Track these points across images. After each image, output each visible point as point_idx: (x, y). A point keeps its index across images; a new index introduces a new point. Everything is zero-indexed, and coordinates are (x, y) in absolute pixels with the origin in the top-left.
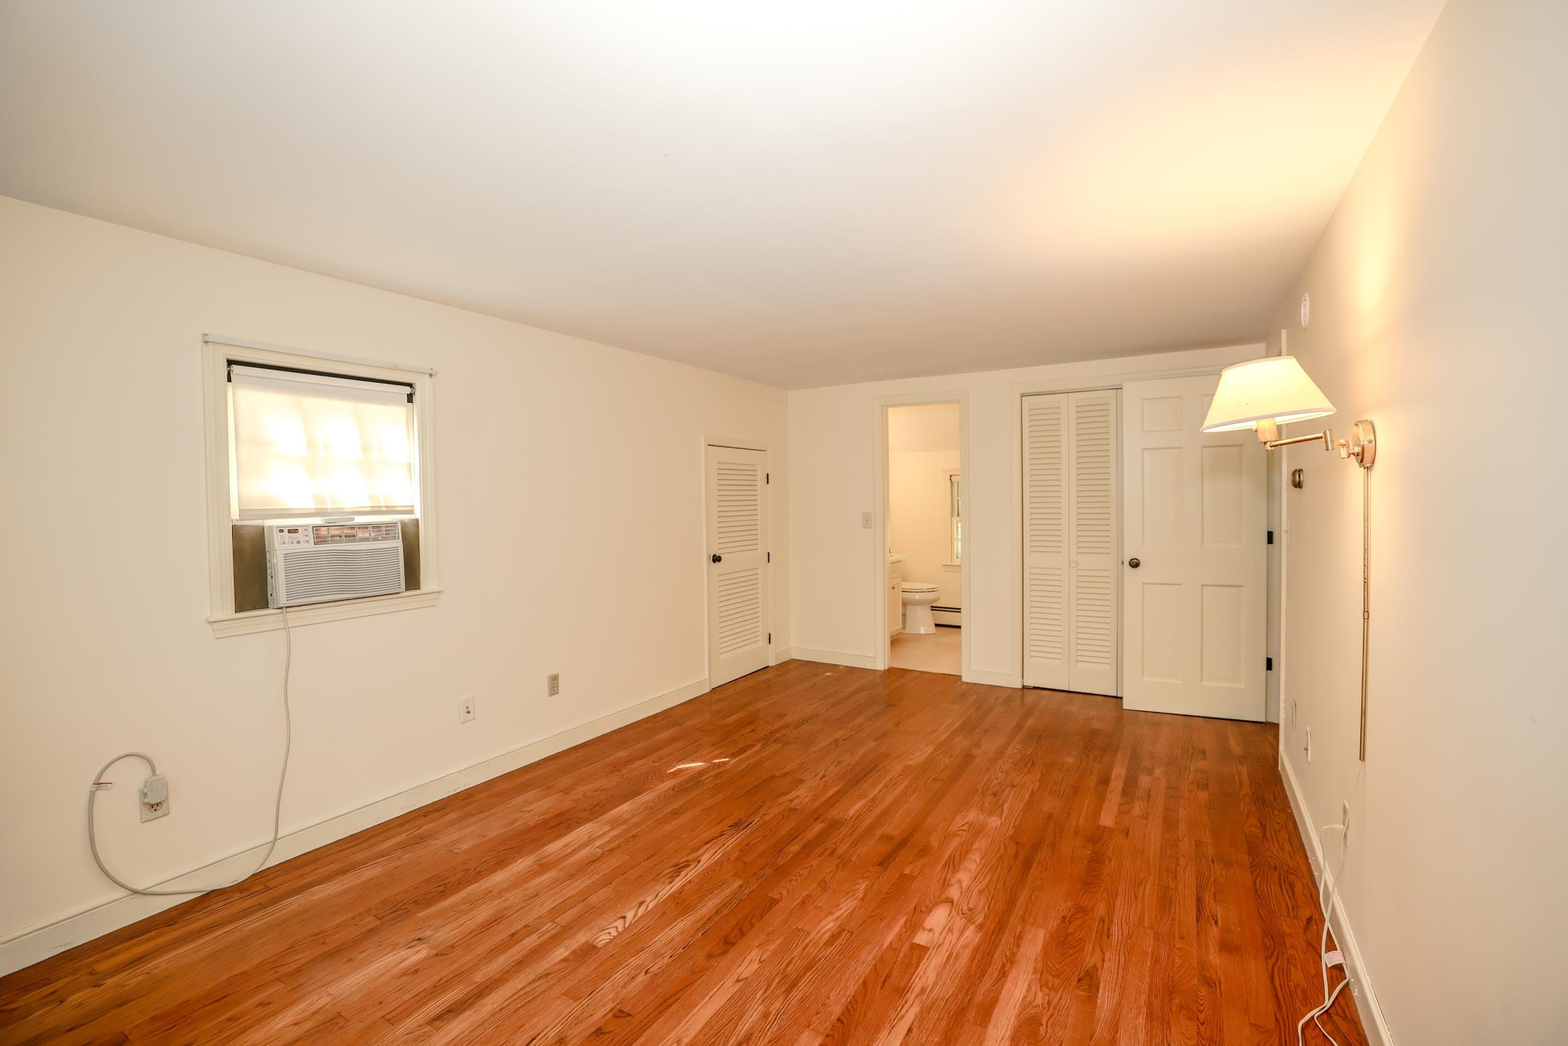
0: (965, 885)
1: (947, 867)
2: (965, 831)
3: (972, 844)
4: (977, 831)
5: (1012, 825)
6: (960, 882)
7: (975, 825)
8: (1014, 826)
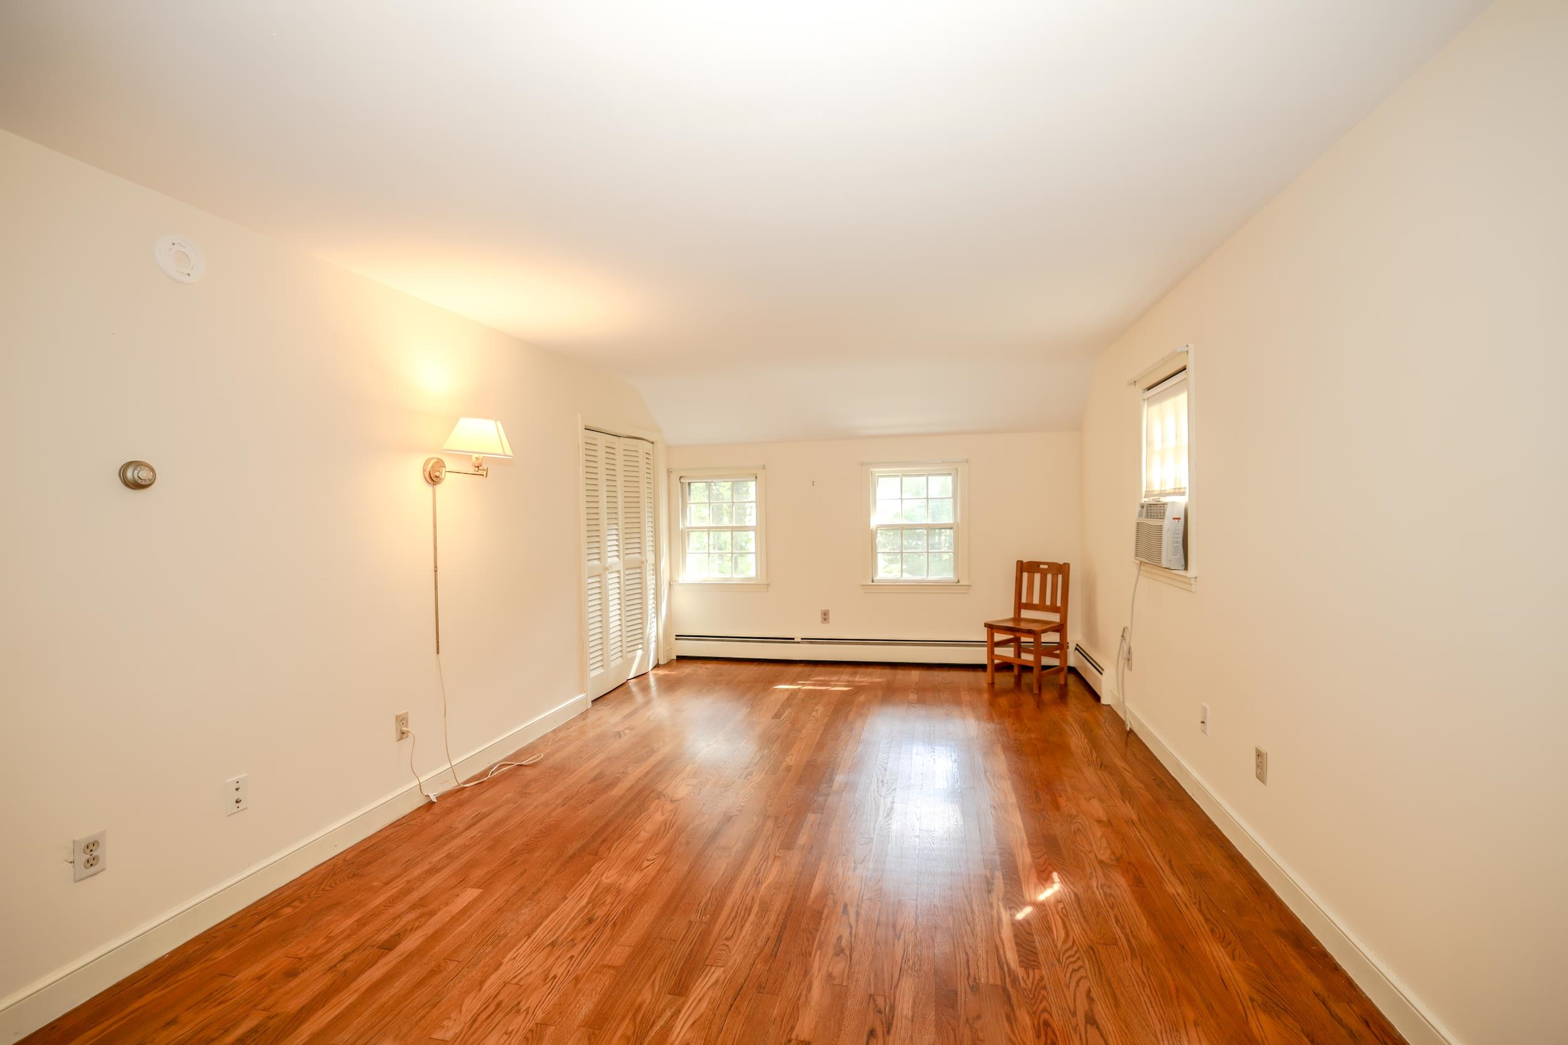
0: (659, 813)
1: (671, 825)
2: (648, 860)
3: (643, 848)
4: (634, 863)
5: (590, 875)
6: (663, 814)
7: (634, 868)
8: (589, 873)
